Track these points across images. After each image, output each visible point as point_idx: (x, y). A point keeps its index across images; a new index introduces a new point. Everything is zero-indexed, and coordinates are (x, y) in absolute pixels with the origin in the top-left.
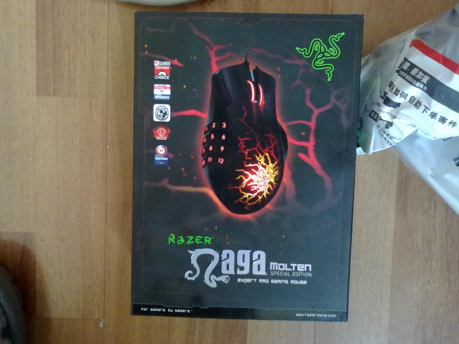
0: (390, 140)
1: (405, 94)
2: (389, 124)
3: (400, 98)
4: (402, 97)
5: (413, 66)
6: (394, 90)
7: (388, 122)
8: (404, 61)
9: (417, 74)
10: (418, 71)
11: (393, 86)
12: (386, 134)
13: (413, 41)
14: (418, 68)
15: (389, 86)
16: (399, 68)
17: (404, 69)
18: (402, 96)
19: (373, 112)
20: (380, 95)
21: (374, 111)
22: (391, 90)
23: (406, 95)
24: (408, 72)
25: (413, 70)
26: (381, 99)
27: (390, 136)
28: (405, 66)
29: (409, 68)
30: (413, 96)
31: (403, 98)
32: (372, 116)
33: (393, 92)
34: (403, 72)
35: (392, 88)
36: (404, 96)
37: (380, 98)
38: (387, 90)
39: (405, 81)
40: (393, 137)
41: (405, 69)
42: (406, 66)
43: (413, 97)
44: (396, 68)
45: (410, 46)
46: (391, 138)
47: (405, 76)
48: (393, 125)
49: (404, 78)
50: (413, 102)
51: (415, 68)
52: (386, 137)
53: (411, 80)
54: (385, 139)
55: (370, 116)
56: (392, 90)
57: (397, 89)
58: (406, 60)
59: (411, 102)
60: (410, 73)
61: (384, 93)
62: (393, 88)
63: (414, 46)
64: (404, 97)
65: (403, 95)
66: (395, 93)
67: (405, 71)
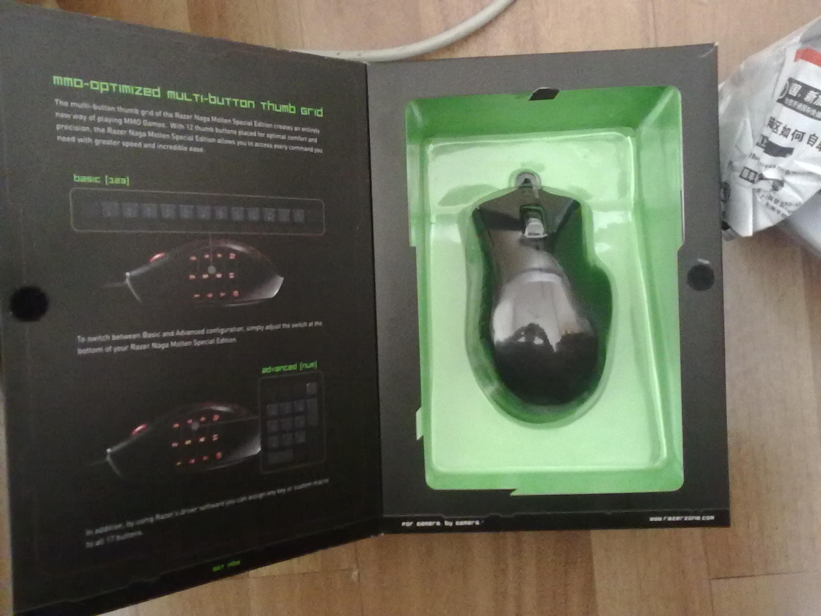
0: (780, 209)
1: (799, 133)
2: (777, 184)
3: (792, 139)
4: (796, 138)
5: (806, 89)
6: (780, 129)
7: (775, 180)
8: (788, 83)
9: (816, 99)
10: (816, 95)
11: (778, 124)
12: (773, 201)
13: (798, 52)
14: (816, 90)
15: (769, 125)
16: (781, 95)
17: (792, 96)
18: (795, 136)
19: (745, 170)
20: (754, 141)
21: (748, 169)
22: (775, 130)
23: (801, 134)
24: (800, 98)
25: (809, 94)
26: (757, 147)
27: (780, 202)
28: (793, 90)
29: (800, 92)
30: (812, 134)
31: (797, 140)
32: (745, 176)
33: (779, 132)
34: (791, 101)
35: (775, 127)
36: (798, 136)
37: (754, 147)
38: (767, 132)
39: (797, 113)
40: (786, 203)
41: (795, 95)
42: (795, 90)
43: (814, 135)
44: (777, 96)
45: (796, 60)
46: (782, 205)
47: (796, 106)
48: (785, 184)
49: (795, 109)
50: (814, 143)
51: (811, 92)
52: (775, 206)
53: (808, 110)
54: (773, 209)
55: (741, 176)
56: (777, 130)
57: (785, 128)
58: (791, 81)
59: (811, 144)
60: (803, 100)
61: (762, 137)
62: (777, 127)
63: (802, 58)
64: (798, 138)
65: (798, 134)
66: (782, 133)
67: (795, 98)
